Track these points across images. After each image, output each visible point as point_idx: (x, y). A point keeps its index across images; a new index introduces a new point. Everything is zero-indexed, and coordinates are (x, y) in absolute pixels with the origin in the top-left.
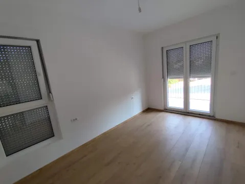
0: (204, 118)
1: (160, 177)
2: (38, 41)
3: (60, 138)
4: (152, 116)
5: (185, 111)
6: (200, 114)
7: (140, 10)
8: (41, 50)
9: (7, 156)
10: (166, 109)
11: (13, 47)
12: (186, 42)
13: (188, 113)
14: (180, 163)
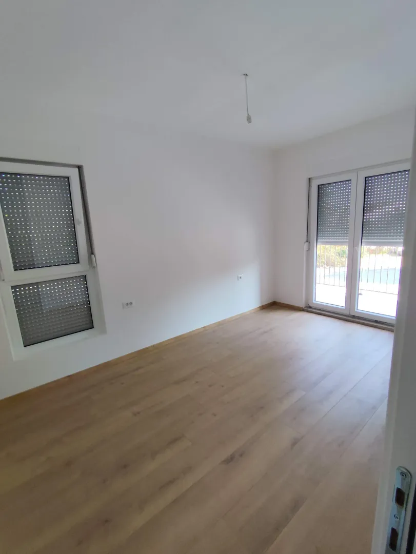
0: (383, 329)
1: (262, 408)
2: (80, 168)
3: (103, 331)
4: (278, 318)
5: (347, 312)
6: (376, 322)
7: (249, 119)
8: (84, 183)
9: (25, 346)
10: (310, 307)
11: (39, 178)
12: (357, 170)
13: (354, 317)
14: (304, 393)
